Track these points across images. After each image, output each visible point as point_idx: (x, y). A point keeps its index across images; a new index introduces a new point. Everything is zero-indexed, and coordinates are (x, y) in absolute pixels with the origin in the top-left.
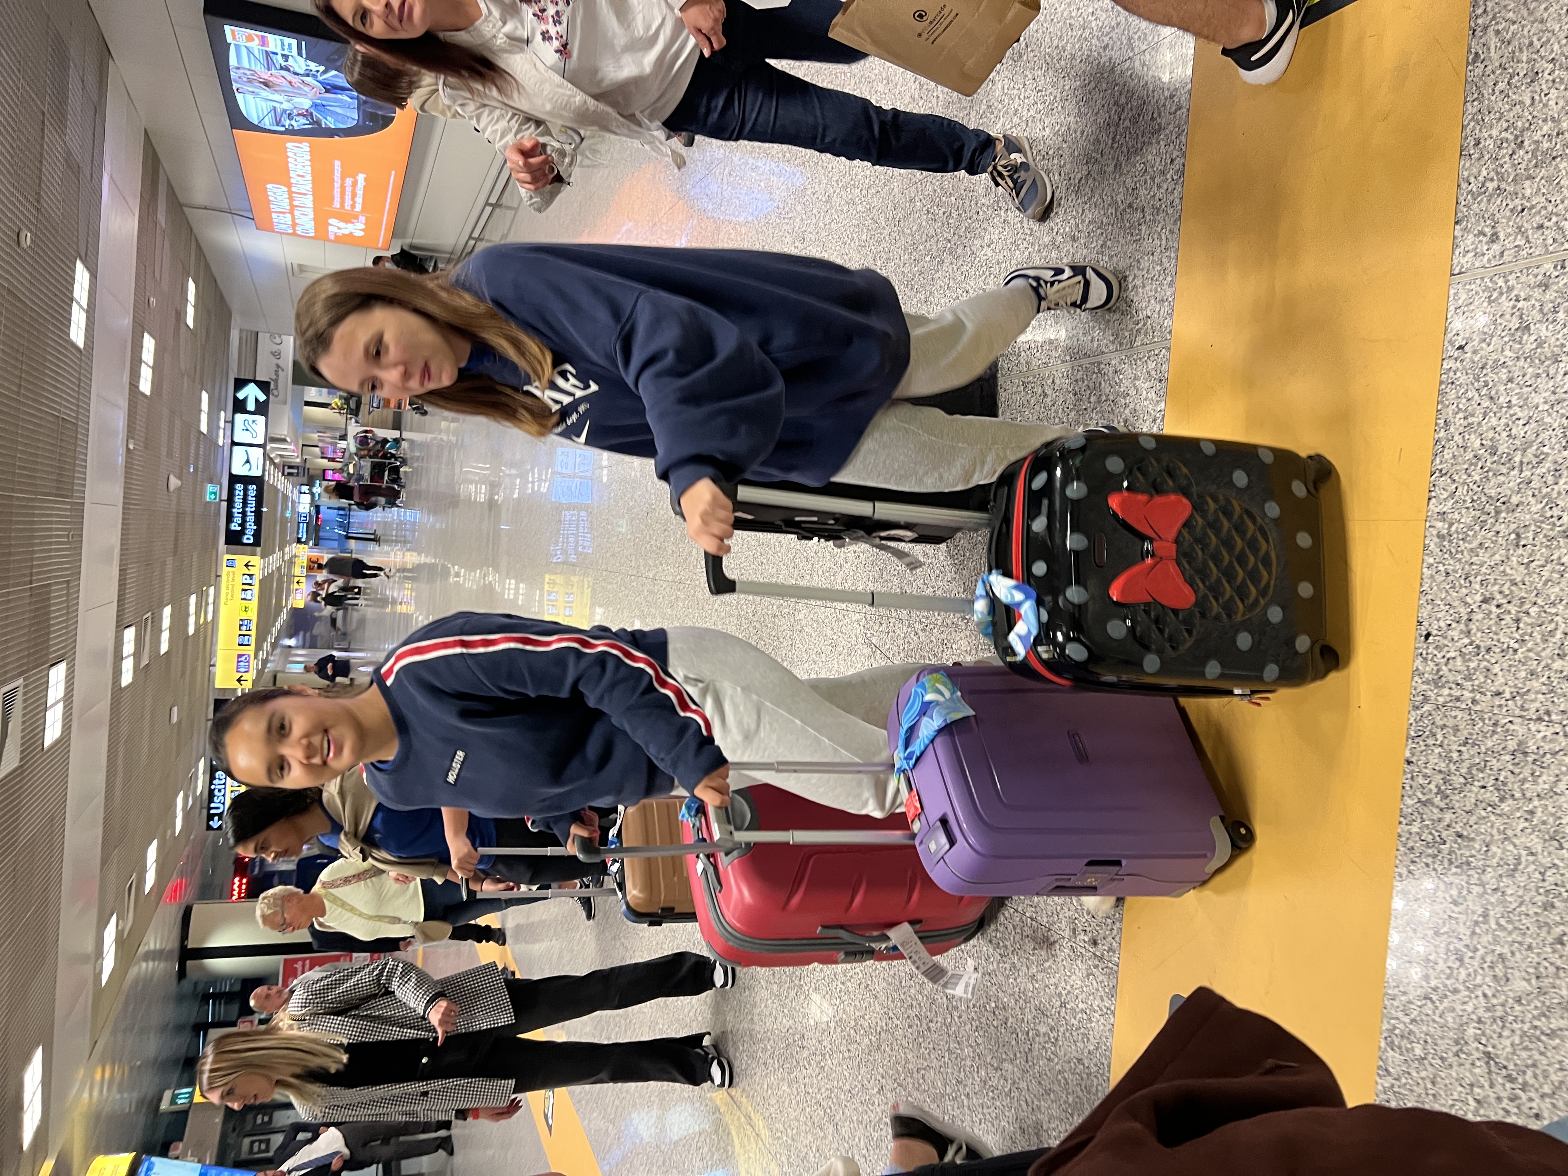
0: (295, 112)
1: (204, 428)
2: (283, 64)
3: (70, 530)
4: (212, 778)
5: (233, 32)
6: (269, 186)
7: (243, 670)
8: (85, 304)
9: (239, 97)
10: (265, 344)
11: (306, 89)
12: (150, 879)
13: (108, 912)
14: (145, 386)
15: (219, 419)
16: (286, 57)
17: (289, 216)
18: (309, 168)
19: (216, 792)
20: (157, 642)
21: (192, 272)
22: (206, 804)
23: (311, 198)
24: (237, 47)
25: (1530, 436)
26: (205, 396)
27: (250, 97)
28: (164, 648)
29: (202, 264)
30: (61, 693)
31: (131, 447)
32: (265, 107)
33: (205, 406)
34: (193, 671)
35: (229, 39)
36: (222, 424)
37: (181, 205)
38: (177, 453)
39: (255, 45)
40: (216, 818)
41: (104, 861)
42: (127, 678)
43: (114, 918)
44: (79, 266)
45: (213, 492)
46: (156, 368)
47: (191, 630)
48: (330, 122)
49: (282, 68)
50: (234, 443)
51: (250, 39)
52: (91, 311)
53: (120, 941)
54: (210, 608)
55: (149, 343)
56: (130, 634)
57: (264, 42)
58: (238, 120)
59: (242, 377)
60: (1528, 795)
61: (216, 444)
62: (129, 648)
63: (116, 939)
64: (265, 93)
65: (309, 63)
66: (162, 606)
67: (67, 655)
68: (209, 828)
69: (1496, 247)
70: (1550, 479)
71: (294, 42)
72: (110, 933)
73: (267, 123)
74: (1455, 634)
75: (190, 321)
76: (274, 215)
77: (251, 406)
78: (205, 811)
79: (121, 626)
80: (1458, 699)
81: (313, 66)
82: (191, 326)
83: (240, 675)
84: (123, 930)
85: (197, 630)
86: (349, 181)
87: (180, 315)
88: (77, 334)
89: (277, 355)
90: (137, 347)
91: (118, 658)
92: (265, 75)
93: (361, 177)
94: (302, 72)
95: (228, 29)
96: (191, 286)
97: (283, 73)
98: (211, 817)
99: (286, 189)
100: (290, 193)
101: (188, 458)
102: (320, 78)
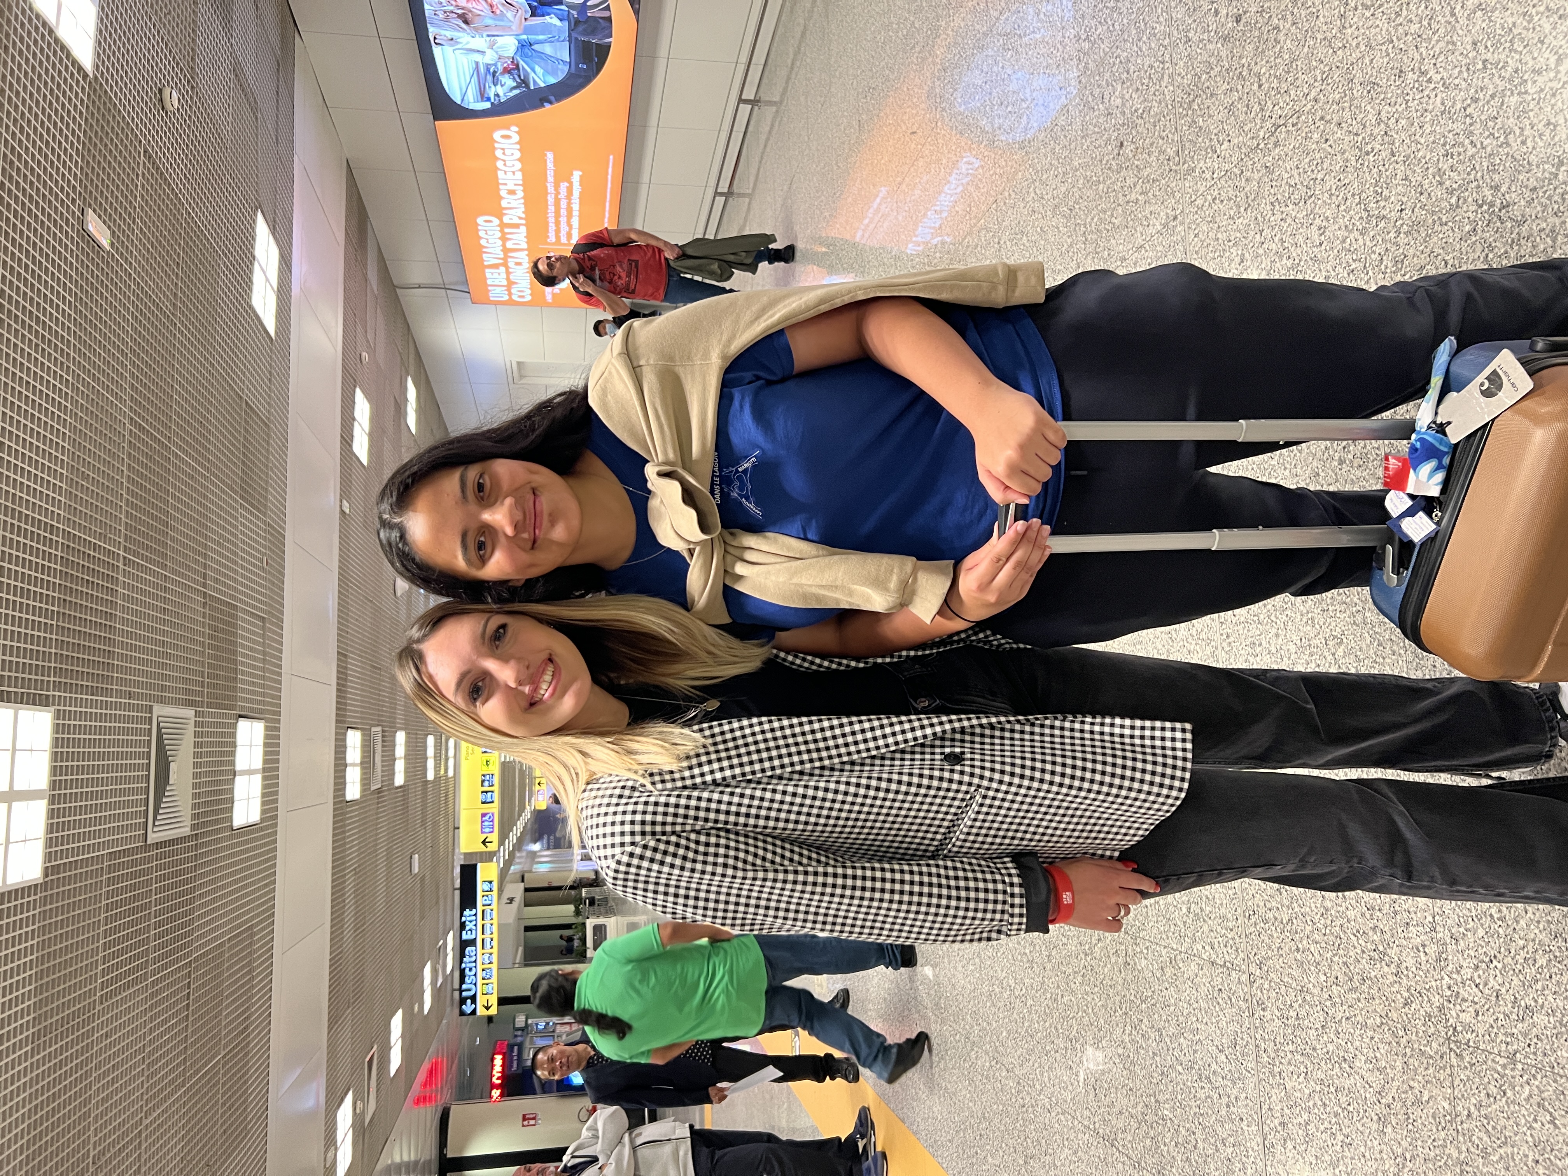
0: (500, 67)
4: (462, 955)
6: (480, 220)
7: (487, 830)
8: (274, 282)
9: (437, 51)
11: (509, 14)
12: (396, 1060)
13: (341, 1088)
14: (360, 451)
17: (502, 269)
18: (519, 175)
19: (467, 970)
20: (390, 772)
21: (411, 372)
22: (457, 986)
23: (523, 229)
27: (448, 49)
28: (399, 779)
29: (421, 371)
30: (257, 765)
31: (346, 509)
32: (467, 65)
37: (395, 287)
40: (469, 1001)
41: (333, 1022)
43: (350, 1096)
44: (262, 224)
46: (374, 438)
47: (430, 776)
48: (540, 78)
53: (360, 1129)
54: (451, 762)
55: (362, 403)
56: (354, 739)
58: (439, 101)
62: (354, 756)
63: (353, 1125)
64: (465, 37)
66: (394, 728)
67: (263, 713)
68: (462, 1013)
72: (345, 1115)
73: (472, 101)
75: (412, 425)
76: (488, 273)
78: (457, 994)
79: (343, 725)
82: (413, 430)
83: (484, 836)
84: (363, 1113)
85: (437, 778)
86: (564, 186)
87: (400, 412)
88: (263, 309)
90: (349, 399)
91: (341, 765)
93: (576, 175)
96: (411, 386)
98: (463, 1001)
99: (496, 221)
100: (503, 226)
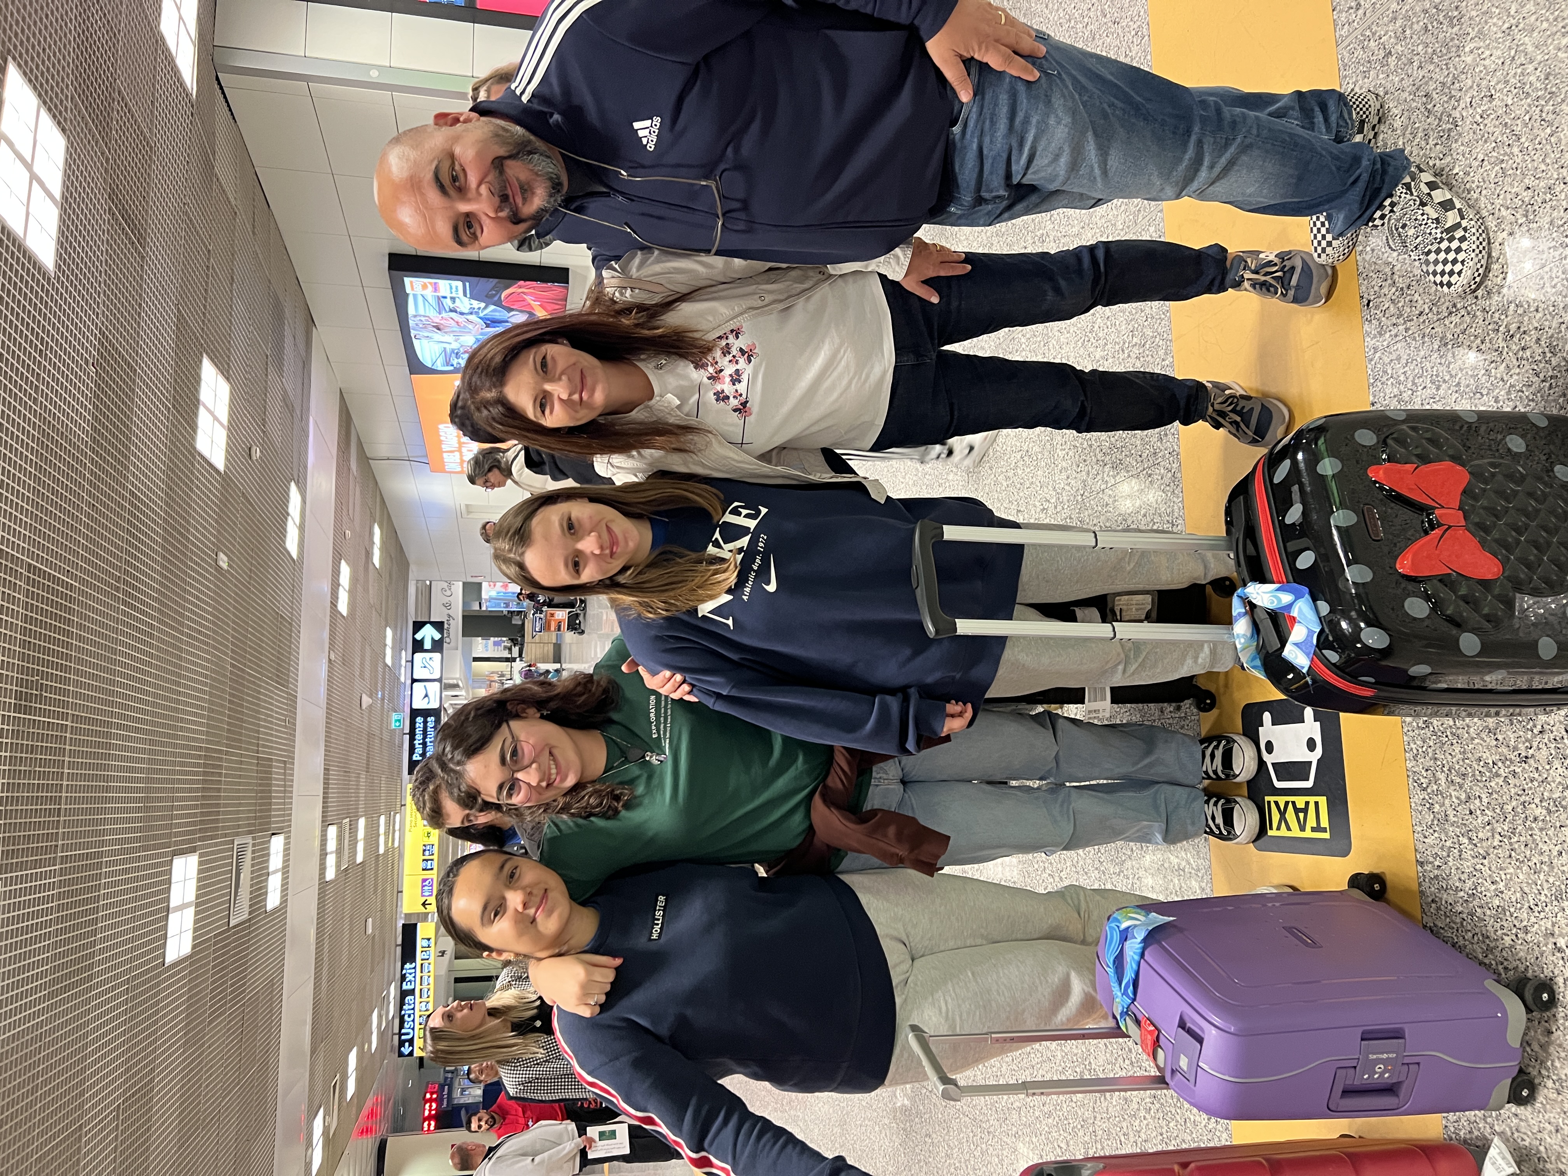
0: (462, 350)
1: (389, 661)
2: (452, 306)
3: (286, 716)
5: (411, 282)
7: (427, 894)
8: (298, 522)
9: (416, 343)
10: (437, 599)
11: (470, 326)
12: (351, 1087)
13: (316, 1103)
14: (343, 607)
15: (401, 658)
16: (453, 299)
17: (457, 454)
19: (406, 1017)
20: (354, 853)
21: (377, 518)
24: (415, 296)
25: (1406, 122)
26: (389, 632)
28: (360, 858)
29: (385, 517)
30: (280, 865)
31: (333, 657)
32: (437, 349)
33: (389, 641)
34: (384, 890)
35: (408, 290)
36: (403, 662)
37: (368, 458)
38: (367, 674)
39: (429, 293)
40: (407, 1044)
41: (313, 1052)
42: (330, 874)
43: (322, 1111)
44: (293, 487)
45: (399, 721)
46: (352, 592)
49: (451, 311)
50: (414, 681)
51: (425, 287)
52: (302, 528)
53: (327, 1137)
54: (397, 835)
55: (345, 570)
56: (332, 831)
57: (436, 288)
58: (416, 366)
59: (419, 620)
60: (1453, 373)
61: (399, 679)
62: (332, 845)
63: (323, 1134)
64: (438, 336)
65: (473, 301)
66: (358, 817)
67: (283, 829)
68: (401, 1055)
69: (1361, 12)
70: (1423, 143)
71: (459, 284)
72: (318, 1126)
73: (439, 366)
74: (1385, 290)
75: (376, 560)
76: (445, 455)
77: (428, 645)
79: (326, 823)
80: (1396, 336)
81: (476, 304)
82: (377, 566)
83: (424, 899)
84: (329, 1127)
87: (369, 554)
88: (292, 544)
89: (448, 606)
90: (336, 573)
91: (324, 854)
92: (436, 318)
94: (466, 311)
95: (407, 280)
96: (377, 530)
97: (453, 315)
98: (402, 1043)
101: (376, 684)
102: (481, 315)
